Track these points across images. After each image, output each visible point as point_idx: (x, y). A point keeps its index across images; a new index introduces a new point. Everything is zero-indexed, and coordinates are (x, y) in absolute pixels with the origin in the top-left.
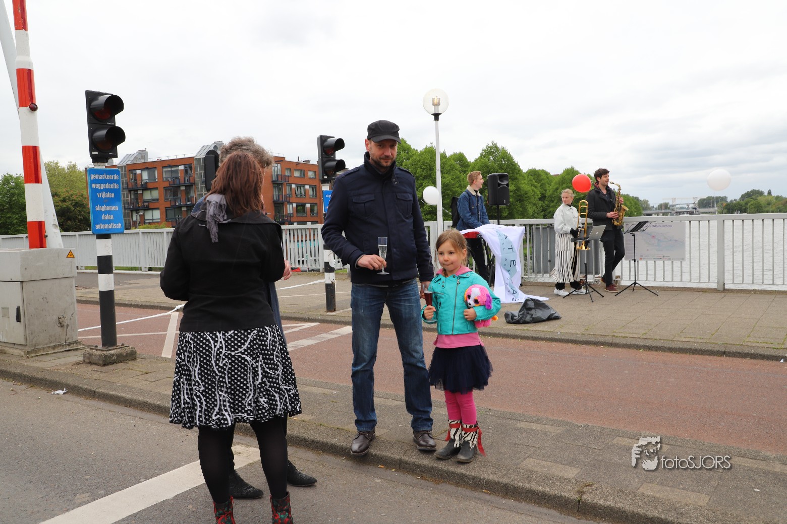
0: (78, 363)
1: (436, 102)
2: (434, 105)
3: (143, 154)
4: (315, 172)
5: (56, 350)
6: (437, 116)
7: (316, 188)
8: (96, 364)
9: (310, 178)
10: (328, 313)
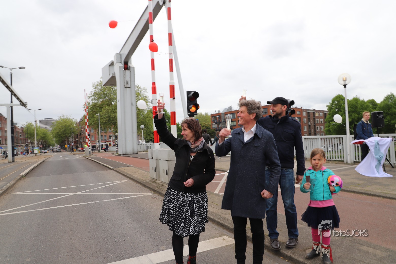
1: (345, 79)
2: (344, 81)
3: (230, 108)
4: (300, 111)
6: (345, 86)
9: (298, 114)
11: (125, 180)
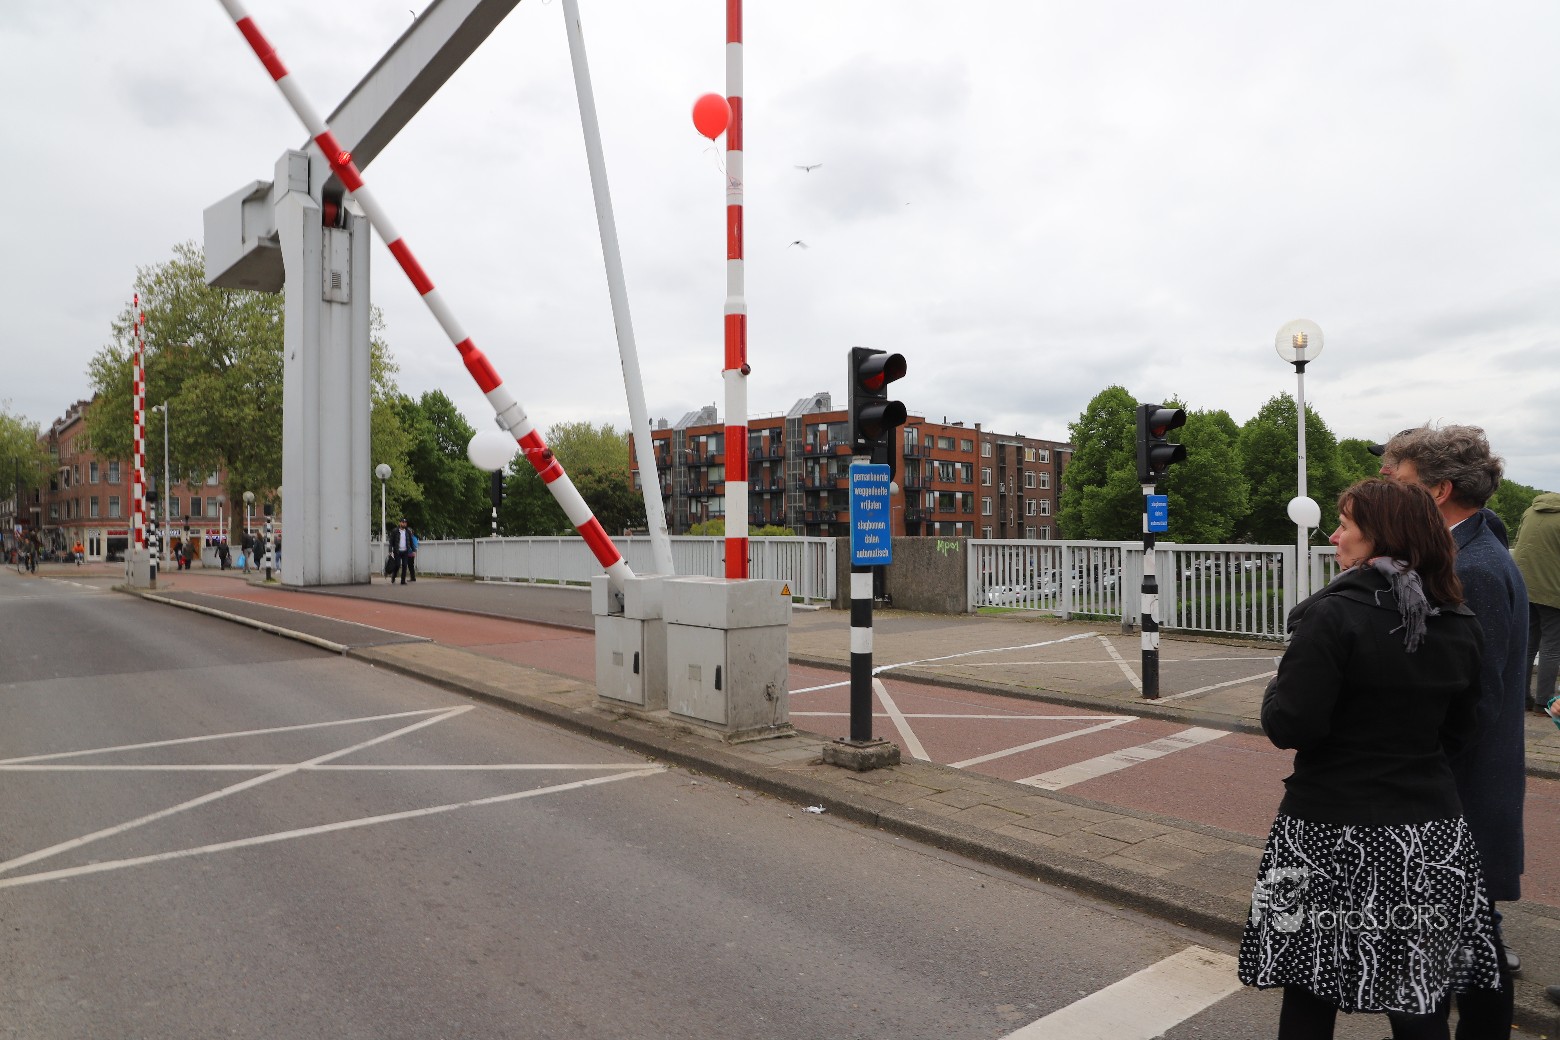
0: (813, 763)
1: (1300, 341)
2: (1297, 346)
3: (710, 412)
4: (971, 441)
5: (763, 736)
6: (1300, 366)
7: (972, 467)
8: (845, 767)
9: (964, 451)
10: (1148, 701)
11: (465, 707)
